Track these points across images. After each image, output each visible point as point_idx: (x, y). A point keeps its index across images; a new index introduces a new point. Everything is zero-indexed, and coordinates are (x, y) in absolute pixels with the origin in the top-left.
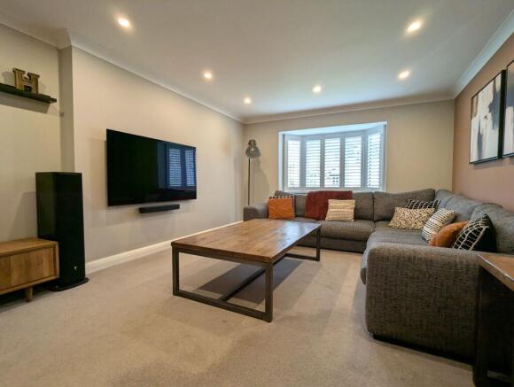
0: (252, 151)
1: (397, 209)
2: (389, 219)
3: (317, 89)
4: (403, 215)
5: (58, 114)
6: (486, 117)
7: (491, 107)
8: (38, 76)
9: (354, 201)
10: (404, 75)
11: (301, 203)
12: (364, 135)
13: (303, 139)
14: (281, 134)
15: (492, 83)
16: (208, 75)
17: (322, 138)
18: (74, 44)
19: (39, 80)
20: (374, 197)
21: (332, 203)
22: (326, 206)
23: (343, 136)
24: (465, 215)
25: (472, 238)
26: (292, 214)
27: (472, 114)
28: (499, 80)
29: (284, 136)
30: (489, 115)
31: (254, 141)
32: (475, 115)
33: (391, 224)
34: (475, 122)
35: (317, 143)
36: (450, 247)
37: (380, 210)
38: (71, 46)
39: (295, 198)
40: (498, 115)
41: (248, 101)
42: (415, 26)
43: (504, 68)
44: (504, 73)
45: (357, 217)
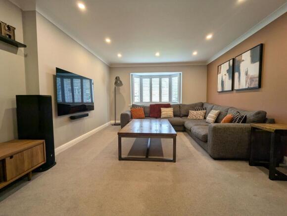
0: (118, 82)
1: (190, 111)
2: (187, 116)
3: (158, 54)
4: (193, 113)
5: (23, 55)
6: (225, 75)
7: (228, 71)
8: (15, 28)
9: (172, 108)
10: (195, 53)
11: (148, 110)
12: (170, 77)
13: (141, 77)
14: (131, 74)
15: (228, 62)
16: (108, 40)
17: (151, 77)
18: (37, 10)
19: (15, 31)
20: (179, 106)
21: (163, 109)
22: (160, 111)
23: (161, 77)
24: (224, 112)
25: (240, 119)
26: (144, 116)
27: (218, 72)
28: (231, 61)
29: (132, 75)
30: (227, 74)
31: (119, 77)
32: (220, 73)
33: (188, 117)
34: (220, 76)
35: (148, 80)
36: (232, 122)
37: (183, 112)
38: (35, 11)
39: (144, 108)
40: (231, 75)
41: (119, 55)
42: (209, 37)
43: (234, 57)
44: (234, 60)
45: (175, 116)
